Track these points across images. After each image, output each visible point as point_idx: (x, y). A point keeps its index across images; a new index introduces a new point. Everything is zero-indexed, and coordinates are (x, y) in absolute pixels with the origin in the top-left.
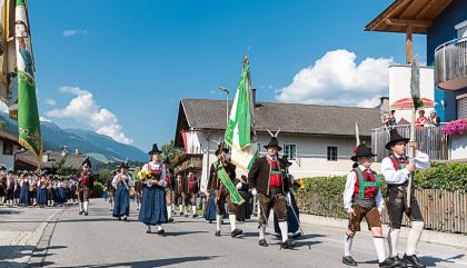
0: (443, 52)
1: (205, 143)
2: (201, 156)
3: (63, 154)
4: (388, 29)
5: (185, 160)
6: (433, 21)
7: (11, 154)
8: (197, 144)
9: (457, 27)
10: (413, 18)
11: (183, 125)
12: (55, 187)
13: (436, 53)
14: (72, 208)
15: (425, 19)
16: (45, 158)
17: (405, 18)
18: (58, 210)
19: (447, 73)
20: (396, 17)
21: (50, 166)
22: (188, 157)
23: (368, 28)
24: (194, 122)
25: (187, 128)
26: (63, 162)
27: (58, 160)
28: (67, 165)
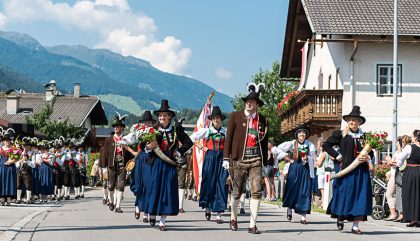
1: (347, 67)
2: (338, 95)
3: (49, 97)
5: (304, 102)
8: (330, 68)
11: (298, 31)
12: (32, 163)
14: (67, 206)
16: (11, 106)
18: (39, 209)
21: (23, 121)
22: (311, 96)
24: (323, 23)
25: (308, 34)
26: (49, 112)
27: (39, 109)
28: (56, 119)
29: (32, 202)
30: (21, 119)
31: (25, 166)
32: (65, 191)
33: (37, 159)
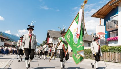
0: (108, 23)
2: (52, 44)
4: (96, 17)
6: (106, 16)
7: (3, 41)
8: (52, 41)
9: (110, 17)
10: (101, 15)
13: (106, 23)
15: (104, 15)
16: (13, 43)
17: (100, 15)
19: (109, 27)
20: (98, 14)
23: (92, 16)
25: (49, 37)
27: (16, 44)
30: (14, 45)
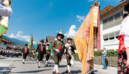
3: (19, 46)
7: (6, 45)
14: (20, 58)
16: (15, 46)
24: (49, 41)
26: (19, 47)
27: (18, 47)
28: (20, 48)
29: (16, 57)
30: (16, 48)
31: (15, 54)
32: (20, 56)
33: (17, 52)
